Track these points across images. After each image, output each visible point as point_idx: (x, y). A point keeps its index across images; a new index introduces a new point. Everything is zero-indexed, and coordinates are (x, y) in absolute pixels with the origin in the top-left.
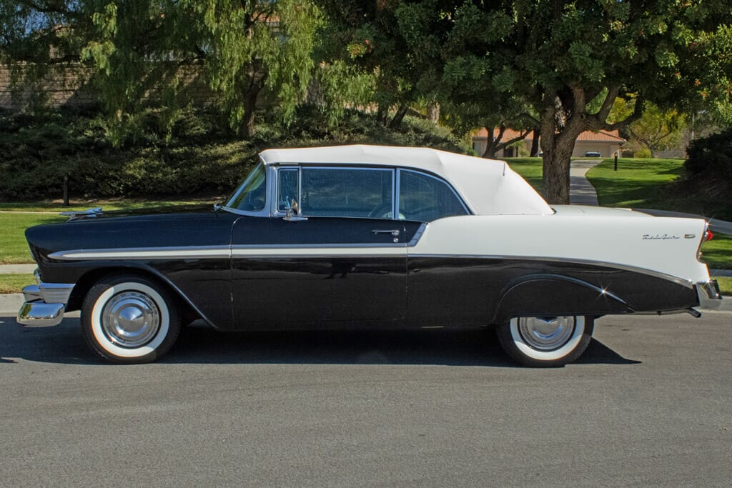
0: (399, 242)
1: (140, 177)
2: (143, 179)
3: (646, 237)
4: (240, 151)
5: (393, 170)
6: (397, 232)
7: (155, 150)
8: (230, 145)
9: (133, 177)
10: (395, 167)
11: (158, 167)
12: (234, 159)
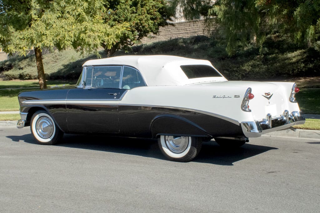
0: (116, 98)
1: (248, 70)
2: (250, 72)
3: (215, 97)
4: (298, 55)
5: (122, 67)
6: (115, 94)
7: (262, 57)
8: (295, 52)
9: (245, 70)
10: (122, 65)
11: (258, 65)
12: (294, 60)
